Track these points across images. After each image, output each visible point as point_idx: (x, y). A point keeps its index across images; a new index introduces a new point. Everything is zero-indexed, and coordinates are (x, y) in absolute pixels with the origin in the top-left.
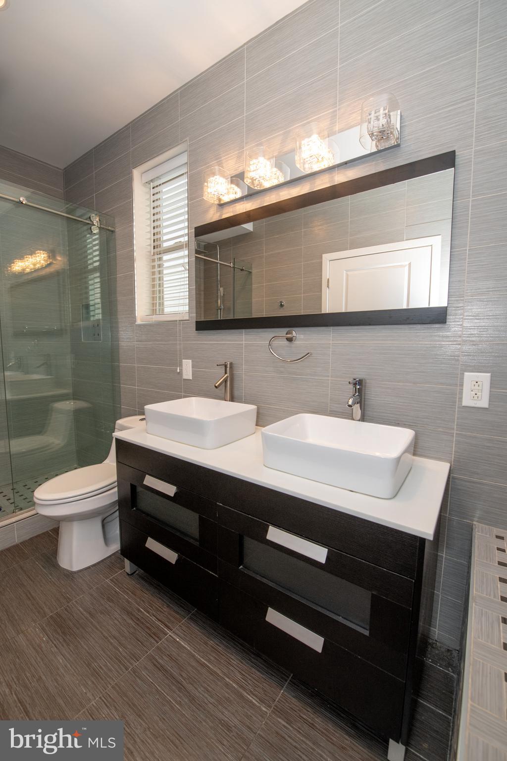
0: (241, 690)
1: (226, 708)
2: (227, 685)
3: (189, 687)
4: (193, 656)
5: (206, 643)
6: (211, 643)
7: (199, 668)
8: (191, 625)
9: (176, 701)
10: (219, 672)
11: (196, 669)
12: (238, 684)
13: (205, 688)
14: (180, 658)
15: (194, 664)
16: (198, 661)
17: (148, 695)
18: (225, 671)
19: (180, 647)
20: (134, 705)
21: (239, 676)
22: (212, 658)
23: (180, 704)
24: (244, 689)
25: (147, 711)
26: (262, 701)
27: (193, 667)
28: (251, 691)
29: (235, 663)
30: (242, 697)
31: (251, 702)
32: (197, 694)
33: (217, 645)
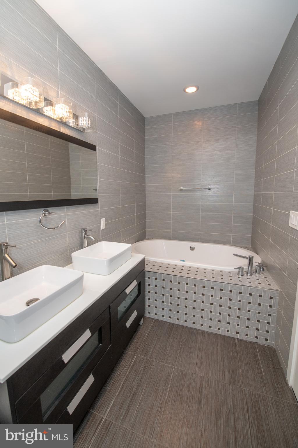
0: (130, 367)
1: (139, 370)
2: (129, 373)
3: (134, 389)
4: (118, 394)
5: (110, 390)
6: (109, 388)
7: (124, 389)
8: (98, 406)
9: (142, 392)
10: (124, 378)
12: (128, 368)
13: (133, 382)
14: (120, 402)
15: (122, 392)
16: (121, 391)
17: (143, 409)
18: (123, 375)
19: (114, 405)
20: (149, 414)
21: (125, 369)
22: (118, 384)
23: (142, 390)
24: (130, 365)
25: (149, 405)
26: (133, 358)
27: (124, 392)
28: (130, 362)
29: (119, 372)
30: (133, 366)
31: (134, 362)
32: (136, 384)
33: (110, 384)
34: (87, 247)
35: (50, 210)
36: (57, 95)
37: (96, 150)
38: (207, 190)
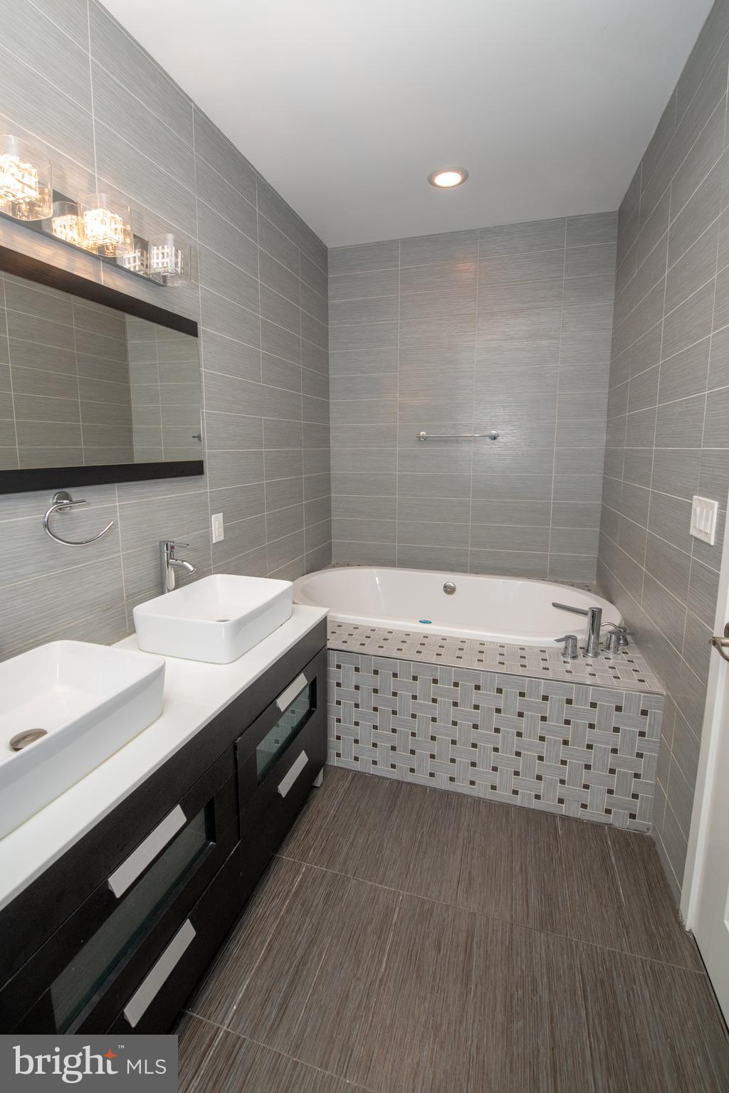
0: (290, 896)
1: (313, 903)
2: (288, 911)
3: (300, 953)
4: (259, 968)
5: (237, 960)
6: (236, 952)
7: (275, 952)
8: (206, 1000)
9: (319, 960)
10: (275, 926)
11: (277, 954)
12: (285, 900)
13: (297, 934)
14: (265, 988)
15: (269, 962)
16: (265, 959)
17: (322, 1003)
18: (272, 918)
19: (247, 996)
20: (338, 1013)
21: (276, 901)
22: (258, 941)
23: (320, 955)
24: (289, 891)
25: (339, 992)
26: (297, 873)
27: (274, 962)
28: (291, 884)
29: (261, 911)
30: (297, 892)
31: (300, 881)
32: (305, 939)
33: (238, 942)
34: (174, 589)
35: (75, 493)
36: (89, 184)
37: (199, 335)
38: (488, 440)
